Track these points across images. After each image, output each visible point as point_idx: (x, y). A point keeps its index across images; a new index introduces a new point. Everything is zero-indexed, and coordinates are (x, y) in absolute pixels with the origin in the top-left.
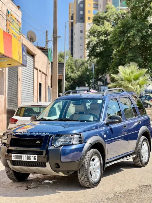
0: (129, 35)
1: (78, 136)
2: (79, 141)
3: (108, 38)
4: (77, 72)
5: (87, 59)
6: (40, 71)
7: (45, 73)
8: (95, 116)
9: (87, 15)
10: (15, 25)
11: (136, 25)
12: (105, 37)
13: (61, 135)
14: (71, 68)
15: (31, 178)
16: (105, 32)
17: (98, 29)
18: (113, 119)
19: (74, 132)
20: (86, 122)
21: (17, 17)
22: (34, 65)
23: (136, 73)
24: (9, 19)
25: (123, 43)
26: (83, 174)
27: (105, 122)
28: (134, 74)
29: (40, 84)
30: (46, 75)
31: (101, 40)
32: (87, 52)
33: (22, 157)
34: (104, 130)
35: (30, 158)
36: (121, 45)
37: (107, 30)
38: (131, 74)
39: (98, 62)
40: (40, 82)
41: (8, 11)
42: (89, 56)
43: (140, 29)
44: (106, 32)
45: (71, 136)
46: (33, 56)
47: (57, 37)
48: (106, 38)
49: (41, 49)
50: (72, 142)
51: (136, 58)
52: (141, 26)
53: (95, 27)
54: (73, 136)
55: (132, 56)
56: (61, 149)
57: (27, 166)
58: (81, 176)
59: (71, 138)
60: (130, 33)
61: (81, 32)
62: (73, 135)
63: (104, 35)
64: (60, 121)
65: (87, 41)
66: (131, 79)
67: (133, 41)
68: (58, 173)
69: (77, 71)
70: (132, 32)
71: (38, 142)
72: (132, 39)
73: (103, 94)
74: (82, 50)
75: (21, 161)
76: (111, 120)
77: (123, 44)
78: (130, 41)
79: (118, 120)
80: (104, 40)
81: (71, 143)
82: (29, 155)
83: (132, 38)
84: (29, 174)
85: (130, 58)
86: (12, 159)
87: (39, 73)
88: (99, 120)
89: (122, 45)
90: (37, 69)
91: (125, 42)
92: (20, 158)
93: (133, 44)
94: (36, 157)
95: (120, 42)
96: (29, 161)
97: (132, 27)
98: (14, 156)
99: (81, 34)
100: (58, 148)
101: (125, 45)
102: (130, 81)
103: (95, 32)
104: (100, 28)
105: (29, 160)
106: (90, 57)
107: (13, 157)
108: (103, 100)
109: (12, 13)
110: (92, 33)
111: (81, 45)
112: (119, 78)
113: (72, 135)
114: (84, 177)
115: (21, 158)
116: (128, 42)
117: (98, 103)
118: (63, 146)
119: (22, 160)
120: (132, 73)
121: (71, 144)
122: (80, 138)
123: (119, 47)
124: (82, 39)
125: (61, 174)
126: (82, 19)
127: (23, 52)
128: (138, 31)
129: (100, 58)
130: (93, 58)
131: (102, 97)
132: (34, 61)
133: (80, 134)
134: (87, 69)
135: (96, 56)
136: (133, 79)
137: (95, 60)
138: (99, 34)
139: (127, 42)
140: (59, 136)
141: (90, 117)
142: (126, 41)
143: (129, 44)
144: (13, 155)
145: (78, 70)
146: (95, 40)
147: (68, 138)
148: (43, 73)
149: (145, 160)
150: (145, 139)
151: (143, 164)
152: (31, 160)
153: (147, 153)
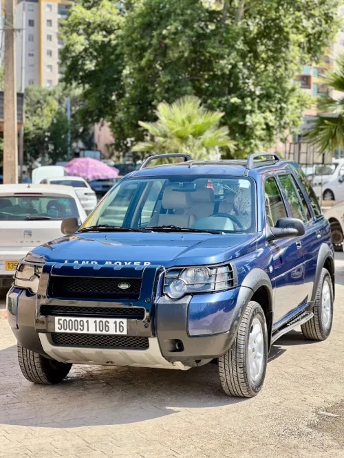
0: (164, 32)
1: (224, 270)
2: (229, 283)
3: (110, 40)
4: (30, 118)
11: (178, 11)
12: (105, 36)
13: (184, 268)
15: (75, 375)
16: (103, 25)
17: (88, 16)
18: (284, 227)
19: (213, 260)
20: (223, 233)
23: (199, 121)
25: (149, 51)
26: (234, 363)
27: (266, 233)
28: (194, 123)
31: (96, 42)
33: (86, 324)
35: (106, 326)
36: (144, 56)
37: (108, 19)
38: (187, 122)
39: (86, 95)
43: (190, 20)
44: (105, 26)
45: (209, 270)
47: (13, 30)
48: (106, 40)
50: (213, 286)
51: (179, 87)
52: (191, 14)
53: (81, 12)
54: (214, 271)
55: (169, 82)
56: (188, 303)
57: (98, 348)
58: (227, 369)
59: (210, 276)
60: (169, 28)
61: (31, 23)
62: (214, 268)
63: (102, 30)
64: (155, 231)
66: (187, 135)
67: (174, 48)
68: (172, 363)
69: (32, 115)
70: (171, 24)
71: (124, 286)
72: (171, 42)
74: (33, 66)
75: (82, 335)
76: (279, 230)
77: (151, 53)
78: (166, 47)
80: (100, 43)
81: (210, 287)
82: (104, 320)
83: (172, 39)
84: (70, 365)
85: (166, 86)
86: (57, 330)
88: (252, 228)
89: (148, 55)
91: (155, 50)
92: (79, 327)
93: (173, 55)
94: (125, 325)
95: (143, 49)
96: (105, 336)
98: (61, 322)
99: (31, 28)
100: (180, 302)
101: (156, 56)
102: (183, 139)
103: (80, 24)
104: (92, 16)
105: (104, 332)
106: (67, 83)
107: (59, 323)
110: (72, 26)
111: (30, 55)
112: (158, 131)
113: (211, 268)
114: (235, 373)
115: (83, 326)
116: (163, 50)
118: (190, 297)
119: (85, 331)
120: (190, 122)
121: (211, 290)
122: (230, 274)
123: (141, 59)
124: (33, 40)
125: (179, 366)
128: (186, 24)
129: (91, 86)
130: (74, 84)
133: (229, 265)
135: (82, 81)
136: (191, 134)
138: (89, 29)
139: (159, 49)
140: (181, 270)
142: (158, 46)
143: (164, 54)
144: (59, 320)
146: (80, 42)
149: (326, 325)
150: (326, 275)
151: (325, 334)
152: (109, 333)
153: (329, 308)
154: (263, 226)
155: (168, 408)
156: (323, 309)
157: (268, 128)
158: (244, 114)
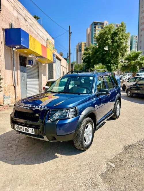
2: (74, 115)
5: (82, 64)
6: (64, 67)
7: (66, 67)
8: (87, 89)
9: (82, 49)
10: (51, 45)
13: (58, 109)
14: (77, 67)
18: (102, 92)
20: (81, 94)
21: (52, 42)
22: (61, 64)
24: (48, 42)
27: (96, 93)
29: (64, 72)
30: (66, 68)
31: (87, 56)
32: (82, 61)
33: (23, 129)
34: (95, 100)
40: (63, 71)
41: (47, 39)
42: (83, 62)
45: (66, 110)
46: (60, 60)
47: (70, 53)
48: (89, 56)
49: (65, 59)
50: (67, 116)
54: (69, 111)
56: (57, 123)
59: (67, 112)
61: (80, 55)
62: (69, 109)
65: (82, 57)
71: (37, 115)
73: (93, 73)
74: (80, 60)
76: (100, 93)
79: (105, 93)
82: (28, 128)
83: (99, 55)
86: (16, 129)
87: (63, 68)
88: (91, 92)
90: (62, 66)
92: (21, 129)
94: (34, 131)
95: (94, 57)
97: (99, 51)
100: (54, 123)
104: (87, 52)
108: (94, 77)
109: (50, 40)
110: (84, 54)
117: (90, 79)
118: (59, 121)
119: (23, 131)
121: (66, 118)
122: (75, 111)
126: (80, 50)
127: (53, 57)
131: (92, 75)
132: (61, 62)
133: (75, 108)
134: (82, 68)
135: (85, 62)
137: (85, 64)
138: (86, 54)
140: (56, 110)
141: (83, 90)
144: (16, 126)
145: (79, 68)
147: (64, 111)
148: (65, 68)
149: (118, 115)
150: (118, 102)
151: (117, 117)
152: (29, 133)
153: (119, 110)
154: (95, 91)
155: (56, 154)
156: (117, 111)
157: (115, 69)
158: (111, 67)
